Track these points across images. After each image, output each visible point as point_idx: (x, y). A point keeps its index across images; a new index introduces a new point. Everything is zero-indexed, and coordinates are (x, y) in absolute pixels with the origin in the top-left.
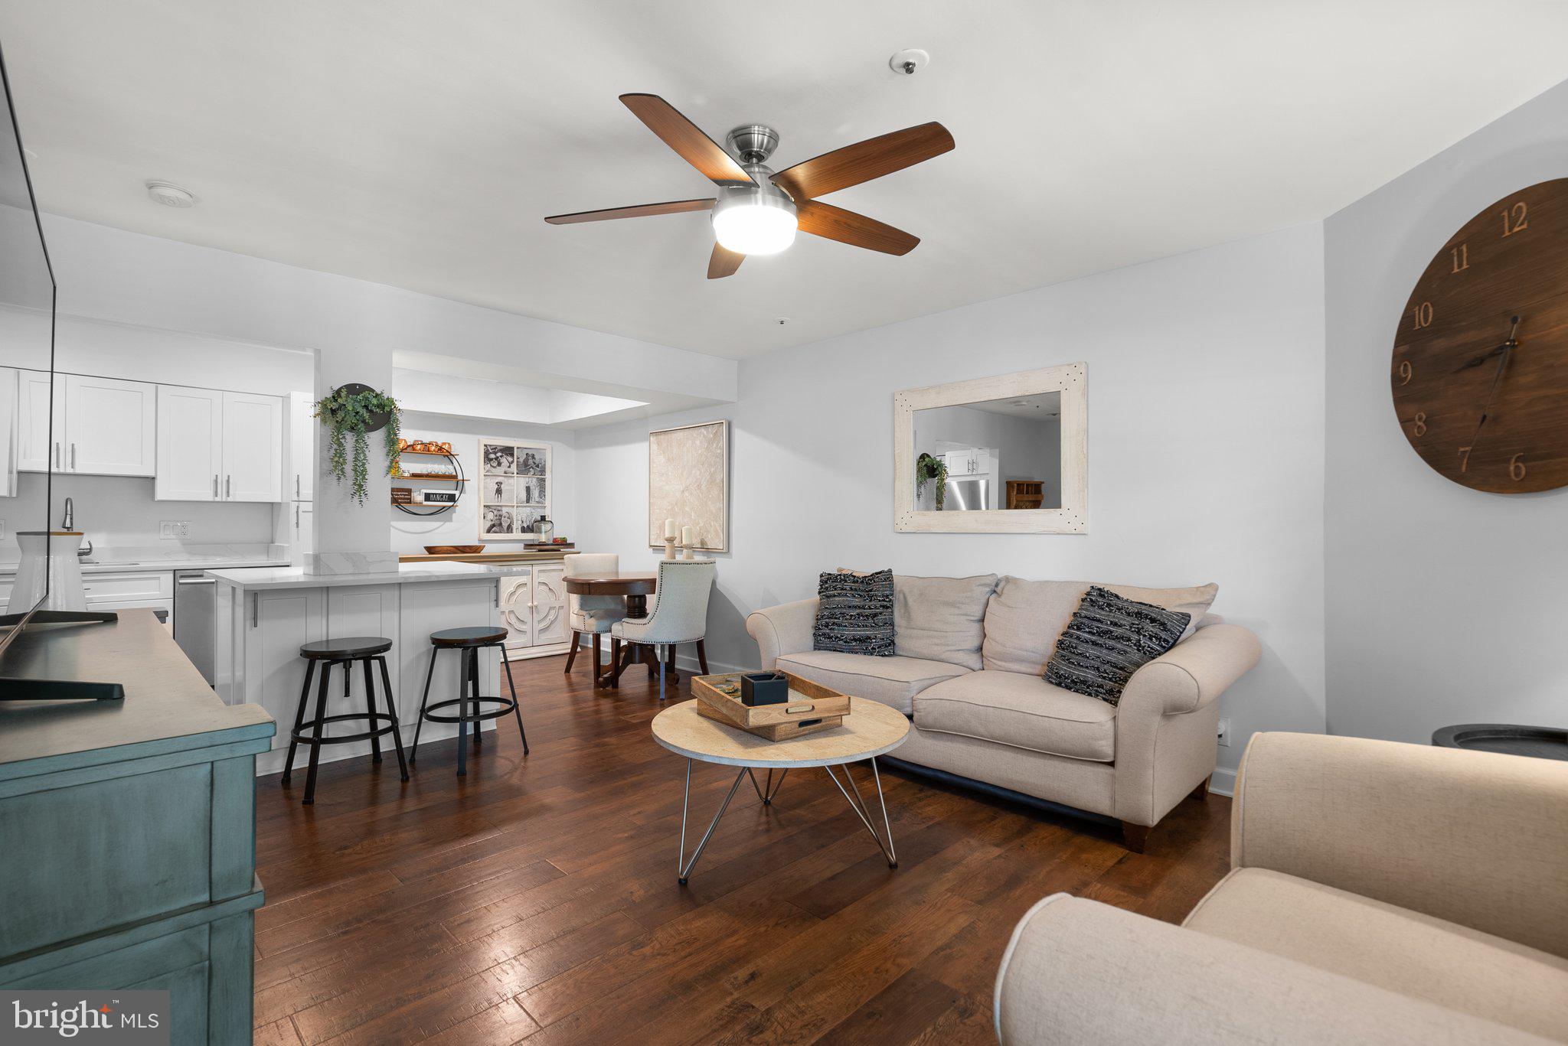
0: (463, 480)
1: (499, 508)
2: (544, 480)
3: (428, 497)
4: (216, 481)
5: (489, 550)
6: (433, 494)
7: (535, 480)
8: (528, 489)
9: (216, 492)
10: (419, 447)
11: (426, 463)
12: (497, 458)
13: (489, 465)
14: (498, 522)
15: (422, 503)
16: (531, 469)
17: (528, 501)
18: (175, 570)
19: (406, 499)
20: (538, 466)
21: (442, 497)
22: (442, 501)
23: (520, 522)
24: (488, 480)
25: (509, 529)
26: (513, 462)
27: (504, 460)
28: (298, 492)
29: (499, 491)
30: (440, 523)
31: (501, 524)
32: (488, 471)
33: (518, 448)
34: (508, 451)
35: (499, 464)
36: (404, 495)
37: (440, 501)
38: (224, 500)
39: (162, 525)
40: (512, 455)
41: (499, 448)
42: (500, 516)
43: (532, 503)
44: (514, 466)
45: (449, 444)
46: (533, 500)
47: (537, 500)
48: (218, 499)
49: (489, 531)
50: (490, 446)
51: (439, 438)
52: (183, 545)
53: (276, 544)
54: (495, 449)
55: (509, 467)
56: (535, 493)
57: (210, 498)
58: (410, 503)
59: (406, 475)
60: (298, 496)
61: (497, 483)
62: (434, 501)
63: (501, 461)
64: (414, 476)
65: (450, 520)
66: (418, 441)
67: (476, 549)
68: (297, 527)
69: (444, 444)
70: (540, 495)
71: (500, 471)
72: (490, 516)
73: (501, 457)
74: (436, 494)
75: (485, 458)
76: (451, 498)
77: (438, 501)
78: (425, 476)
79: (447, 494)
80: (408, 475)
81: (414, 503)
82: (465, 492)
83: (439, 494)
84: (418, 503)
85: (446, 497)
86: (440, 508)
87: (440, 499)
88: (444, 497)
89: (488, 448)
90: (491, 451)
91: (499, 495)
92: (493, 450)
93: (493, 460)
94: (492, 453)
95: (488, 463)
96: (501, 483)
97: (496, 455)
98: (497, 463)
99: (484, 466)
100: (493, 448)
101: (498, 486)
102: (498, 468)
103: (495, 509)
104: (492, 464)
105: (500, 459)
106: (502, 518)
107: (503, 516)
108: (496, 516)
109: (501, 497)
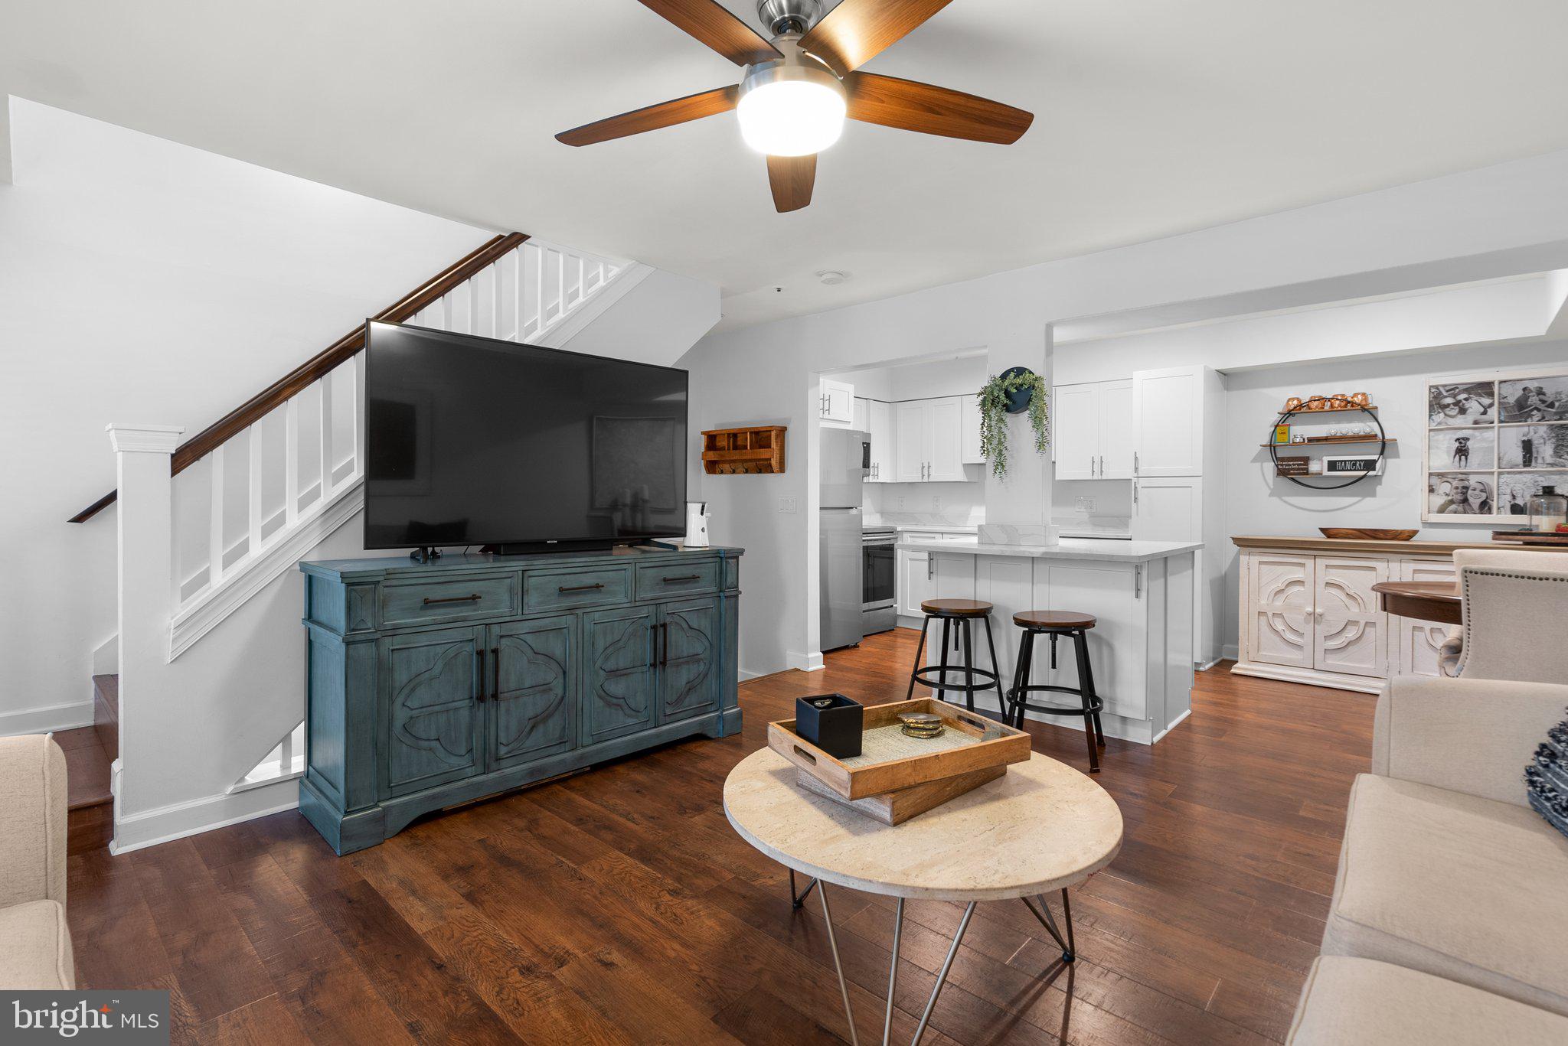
0: (1393, 440)
1: (1463, 476)
3: (1332, 466)
4: (1093, 462)
5: (1426, 537)
6: (1342, 461)
8: (1528, 447)
9: (1094, 472)
10: (1317, 404)
11: (1326, 423)
12: (1457, 403)
13: (1442, 415)
14: (1460, 497)
15: (1321, 474)
16: (1535, 412)
17: (1527, 462)
19: (1302, 469)
20: (1551, 405)
21: (1355, 464)
22: (1355, 470)
23: (1508, 498)
24: (1441, 436)
25: (1486, 510)
26: (1491, 405)
27: (1473, 406)
29: (1462, 451)
30: (1356, 499)
31: (1465, 501)
32: (1440, 424)
33: (1501, 382)
35: (1463, 411)
36: (1298, 465)
37: (1351, 470)
38: (1103, 478)
41: (1461, 387)
42: (1467, 488)
43: (1538, 467)
45: (1365, 394)
46: (1540, 461)
48: (1098, 477)
49: (1440, 511)
50: (1444, 386)
51: (1348, 388)
54: (1453, 390)
55: (1484, 413)
56: (1546, 451)
57: (1090, 478)
58: (1307, 474)
59: (1298, 440)
61: (1458, 440)
62: (1343, 470)
63: (1467, 405)
64: (1311, 440)
65: (1373, 494)
66: (1315, 397)
67: (1408, 535)
68: (1137, 502)
69: (1356, 395)
71: (1464, 420)
72: (1446, 487)
73: (1466, 399)
74: (1345, 461)
75: (1431, 406)
76: (1370, 465)
77: (1347, 470)
78: (1326, 439)
79: (1362, 461)
80: (1302, 441)
81: (1312, 474)
82: (1397, 456)
83: (1351, 461)
84: (1316, 474)
85: (1360, 465)
86: (1356, 478)
87: (1353, 468)
88: (1358, 465)
89: (1438, 389)
90: (1445, 394)
91: (1463, 458)
92: (1447, 391)
93: (1448, 405)
94: (1446, 397)
95: (1439, 413)
96: (1468, 439)
97: (1454, 398)
98: (1457, 410)
99: (1430, 416)
100: (1447, 388)
101: (1460, 443)
102: (1460, 416)
103: (1454, 479)
104: (1448, 413)
105: (1463, 404)
106: (1470, 492)
107: (1470, 488)
108: (1457, 488)
109: (1466, 459)
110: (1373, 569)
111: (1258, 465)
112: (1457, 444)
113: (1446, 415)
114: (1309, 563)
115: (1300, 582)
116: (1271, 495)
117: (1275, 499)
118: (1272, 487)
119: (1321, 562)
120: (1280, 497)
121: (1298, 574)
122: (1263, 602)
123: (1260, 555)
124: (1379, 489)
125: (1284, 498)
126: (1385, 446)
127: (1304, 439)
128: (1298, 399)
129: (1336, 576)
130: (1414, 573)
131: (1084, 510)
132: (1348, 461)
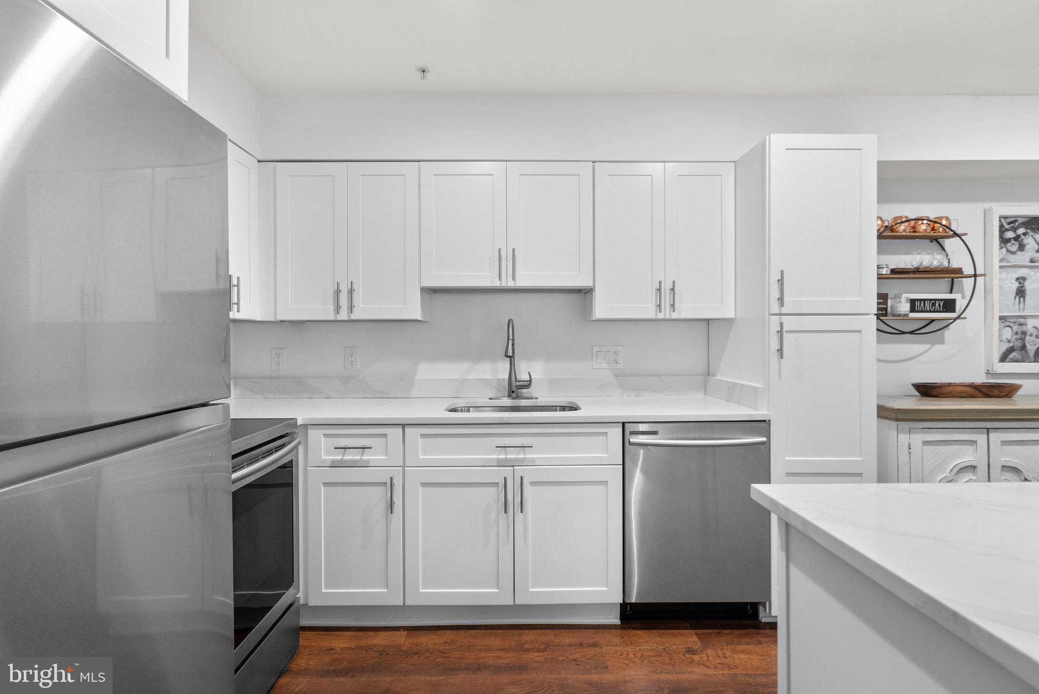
0: (975, 276)
1: (1021, 321)
3: (913, 305)
4: (659, 290)
6: (920, 300)
9: (659, 306)
10: (902, 227)
11: (910, 251)
12: (1017, 238)
13: (1005, 250)
14: (1018, 344)
15: (906, 315)
18: (623, 424)
19: (880, 309)
21: (934, 305)
22: (934, 311)
24: (1005, 274)
27: (1028, 241)
28: (781, 300)
29: (1021, 292)
30: (926, 346)
31: (1023, 347)
32: (1003, 260)
35: (1022, 247)
37: (930, 311)
38: (668, 317)
39: (595, 349)
42: (1025, 333)
45: (947, 219)
48: (661, 316)
49: (1004, 359)
50: (1008, 216)
51: (931, 211)
52: (616, 376)
53: (718, 377)
57: (651, 315)
58: (886, 315)
60: (782, 305)
61: (1018, 279)
62: (923, 311)
63: (1025, 240)
64: (896, 271)
65: (942, 341)
66: (901, 217)
67: (1008, 391)
68: (782, 357)
69: (941, 217)
71: (1023, 258)
72: (1007, 333)
73: (1024, 234)
74: (924, 300)
76: (949, 306)
77: (927, 311)
79: (941, 300)
83: (931, 300)
84: (901, 315)
85: (939, 305)
86: (929, 321)
87: (932, 308)
88: (937, 305)
90: (1009, 226)
91: (1022, 299)
93: (1009, 240)
94: (1009, 229)
95: (1005, 247)
96: (1025, 279)
97: (1015, 231)
98: (1017, 246)
99: (1000, 249)
100: (1011, 219)
101: (1020, 283)
102: (1019, 253)
103: (1015, 323)
105: (1022, 239)
106: (1027, 338)
107: (1028, 334)
108: (1016, 333)
109: (1024, 301)
112: (1017, 284)
113: (1010, 250)
114: (982, 439)
115: (971, 468)
119: (996, 438)
121: (969, 455)
123: (923, 433)
124: (947, 334)
127: (890, 271)
128: (881, 219)
129: (1012, 455)
131: (605, 366)
132: (928, 300)
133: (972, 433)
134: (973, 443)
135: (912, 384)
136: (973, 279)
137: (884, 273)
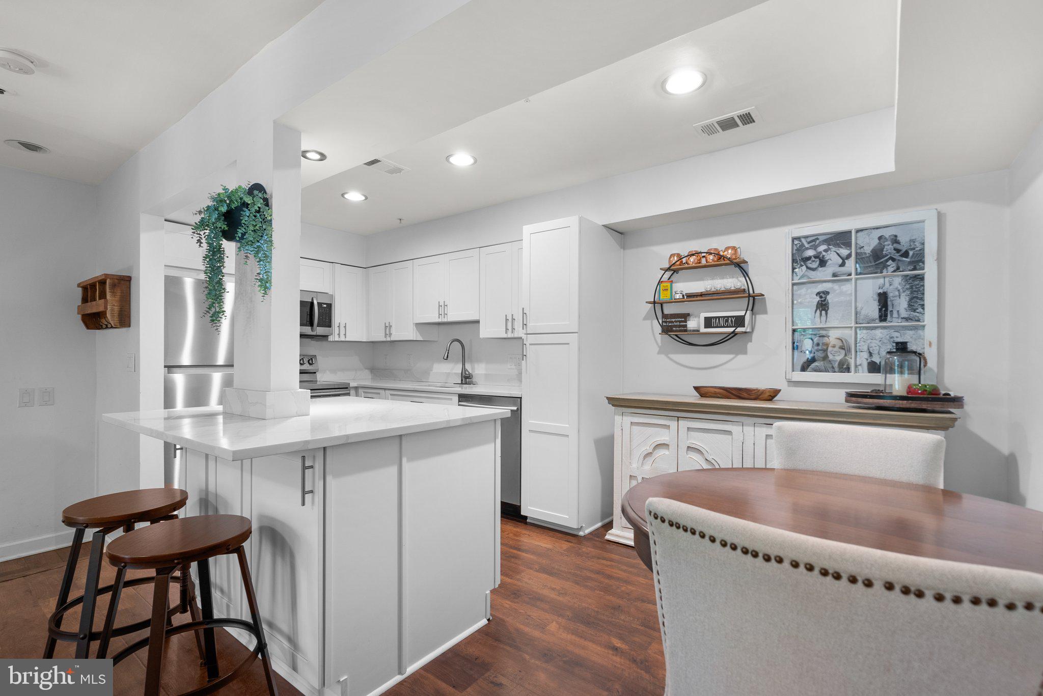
0: (760, 295)
1: (823, 333)
2: (921, 278)
3: (708, 322)
4: (508, 320)
5: (790, 398)
6: (716, 318)
7: (897, 281)
8: (883, 300)
9: (508, 329)
11: (702, 279)
12: (818, 255)
13: (804, 268)
14: (820, 355)
15: (698, 331)
16: (890, 262)
17: (883, 317)
19: (680, 326)
20: (906, 254)
21: (727, 321)
22: (727, 327)
23: (865, 355)
24: (803, 290)
25: (844, 368)
26: (849, 256)
27: (833, 258)
29: (823, 306)
30: (731, 356)
31: (825, 358)
32: (802, 277)
33: (858, 231)
34: (841, 239)
35: (823, 263)
36: (679, 322)
37: (724, 327)
39: (509, 357)
40: (848, 245)
41: (822, 238)
42: (827, 345)
43: (894, 322)
44: (851, 264)
45: (736, 248)
46: (895, 315)
47: (904, 314)
49: (804, 369)
50: (805, 238)
54: (814, 241)
55: (843, 265)
56: (901, 304)
57: (504, 335)
58: (686, 331)
59: (677, 296)
61: (818, 294)
62: (717, 327)
63: (827, 258)
64: (690, 296)
65: (745, 352)
67: (772, 395)
69: (727, 249)
70: (910, 305)
71: (825, 273)
72: (806, 344)
73: (826, 251)
74: (719, 318)
75: (794, 261)
76: (740, 321)
77: (720, 327)
78: (701, 295)
79: (733, 317)
80: (681, 297)
81: (690, 330)
82: (765, 312)
83: (724, 317)
84: (694, 331)
85: (732, 321)
86: (727, 335)
87: (726, 324)
88: (730, 321)
89: (800, 241)
90: (807, 246)
91: (823, 312)
92: (809, 243)
93: (809, 258)
94: (807, 249)
95: (802, 266)
96: (827, 293)
97: (815, 249)
98: (818, 263)
99: (793, 269)
100: (809, 239)
101: (821, 297)
102: (820, 269)
103: (815, 335)
104: (810, 265)
105: (823, 256)
106: (830, 349)
107: (830, 345)
108: (818, 345)
109: (826, 314)
110: (729, 433)
111: (649, 322)
112: (818, 299)
113: (808, 268)
114: (673, 424)
115: (664, 445)
116: (659, 353)
117: (663, 356)
118: (660, 344)
119: (684, 424)
120: (667, 355)
121: (664, 436)
122: (635, 465)
123: (631, 416)
124: (750, 346)
125: (671, 356)
126: (754, 300)
127: (683, 296)
128: (678, 255)
129: (697, 440)
130: (766, 439)
131: (513, 367)
132: (722, 317)
133: (666, 419)
134: (668, 427)
135: (694, 387)
136: (747, 298)
137: (678, 298)
